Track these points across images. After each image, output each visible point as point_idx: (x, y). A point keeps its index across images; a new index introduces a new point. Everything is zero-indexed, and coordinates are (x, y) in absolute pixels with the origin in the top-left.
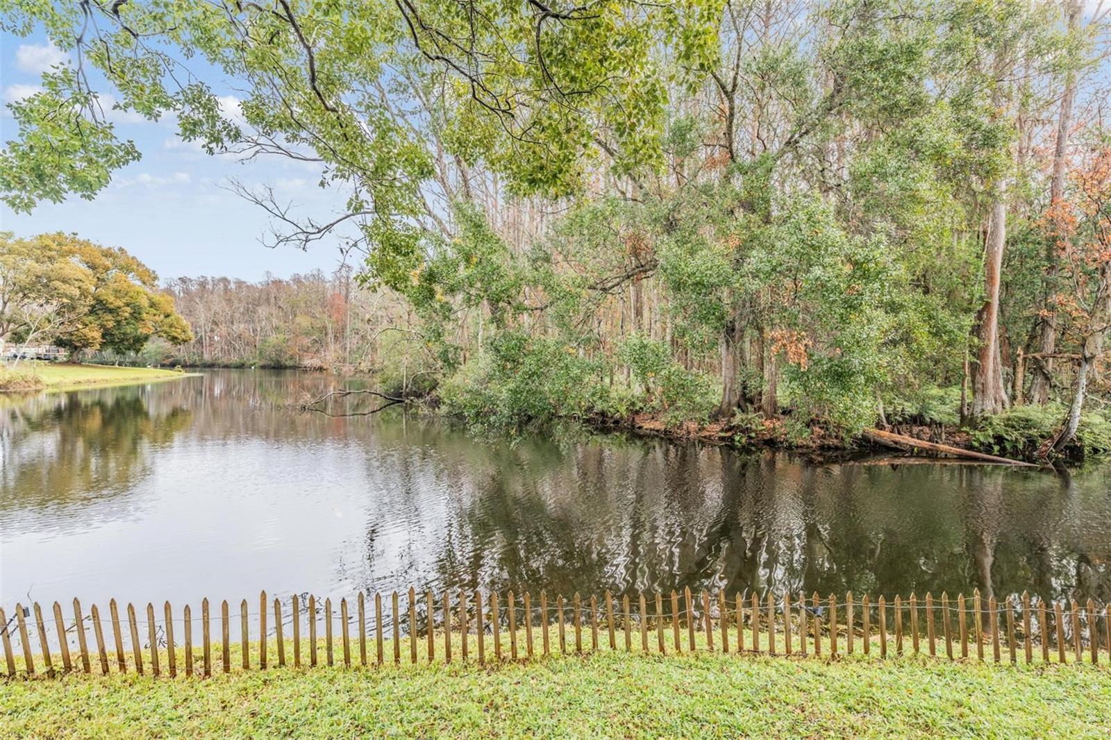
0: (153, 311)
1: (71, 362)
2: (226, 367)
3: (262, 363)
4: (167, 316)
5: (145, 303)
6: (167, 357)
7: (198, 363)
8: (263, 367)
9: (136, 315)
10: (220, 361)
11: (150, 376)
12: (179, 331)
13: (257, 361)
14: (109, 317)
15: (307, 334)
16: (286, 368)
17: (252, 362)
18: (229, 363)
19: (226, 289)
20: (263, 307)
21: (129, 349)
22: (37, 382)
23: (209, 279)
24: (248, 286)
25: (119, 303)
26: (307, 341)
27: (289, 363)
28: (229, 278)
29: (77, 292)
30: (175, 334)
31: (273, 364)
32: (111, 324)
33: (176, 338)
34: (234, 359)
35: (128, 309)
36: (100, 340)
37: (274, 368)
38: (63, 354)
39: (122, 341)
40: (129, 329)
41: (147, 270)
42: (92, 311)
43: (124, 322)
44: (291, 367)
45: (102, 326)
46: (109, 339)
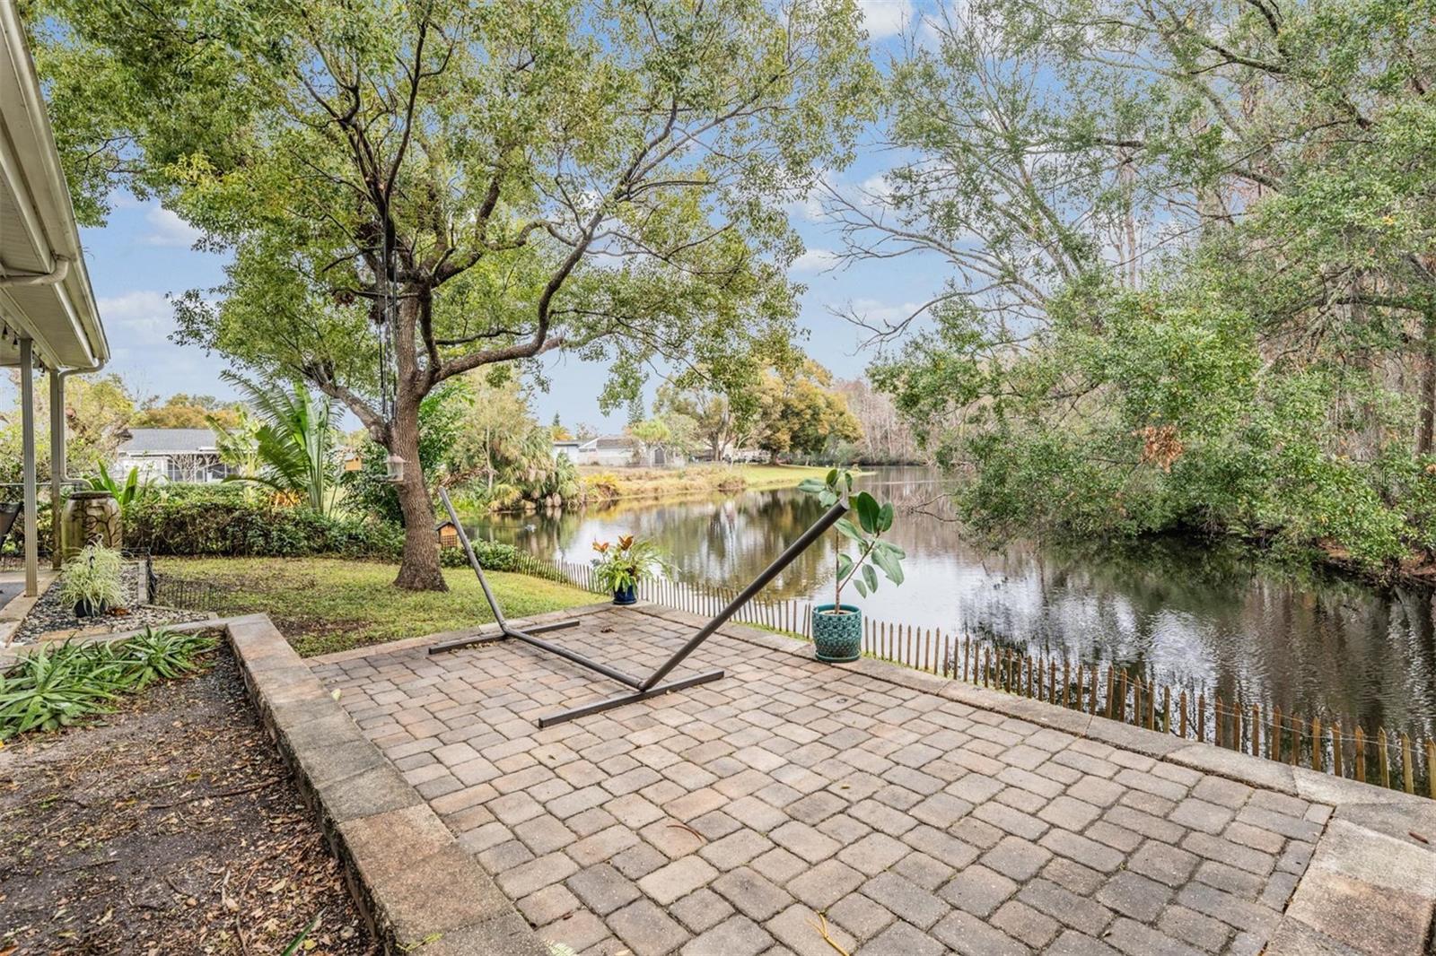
0: (829, 411)
1: (773, 464)
4: (841, 414)
5: (821, 403)
6: (857, 455)
7: (884, 460)
9: (816, 416)
12: (851, 429)
14: (796, 421)
21: (813, 450)
22: (743, 482)
25: (802, 406)
29: (770, 400)
30: (847, 433)
32: (796, 427)
35: (809, 411)
36: (789, 442)
38: (767, 456)
39: (806, 442)
40: (810, 431)
41: (824, 371)
42: (784, 415)
43: (807, 424)
45: (791, 429)
46: (796, 441)
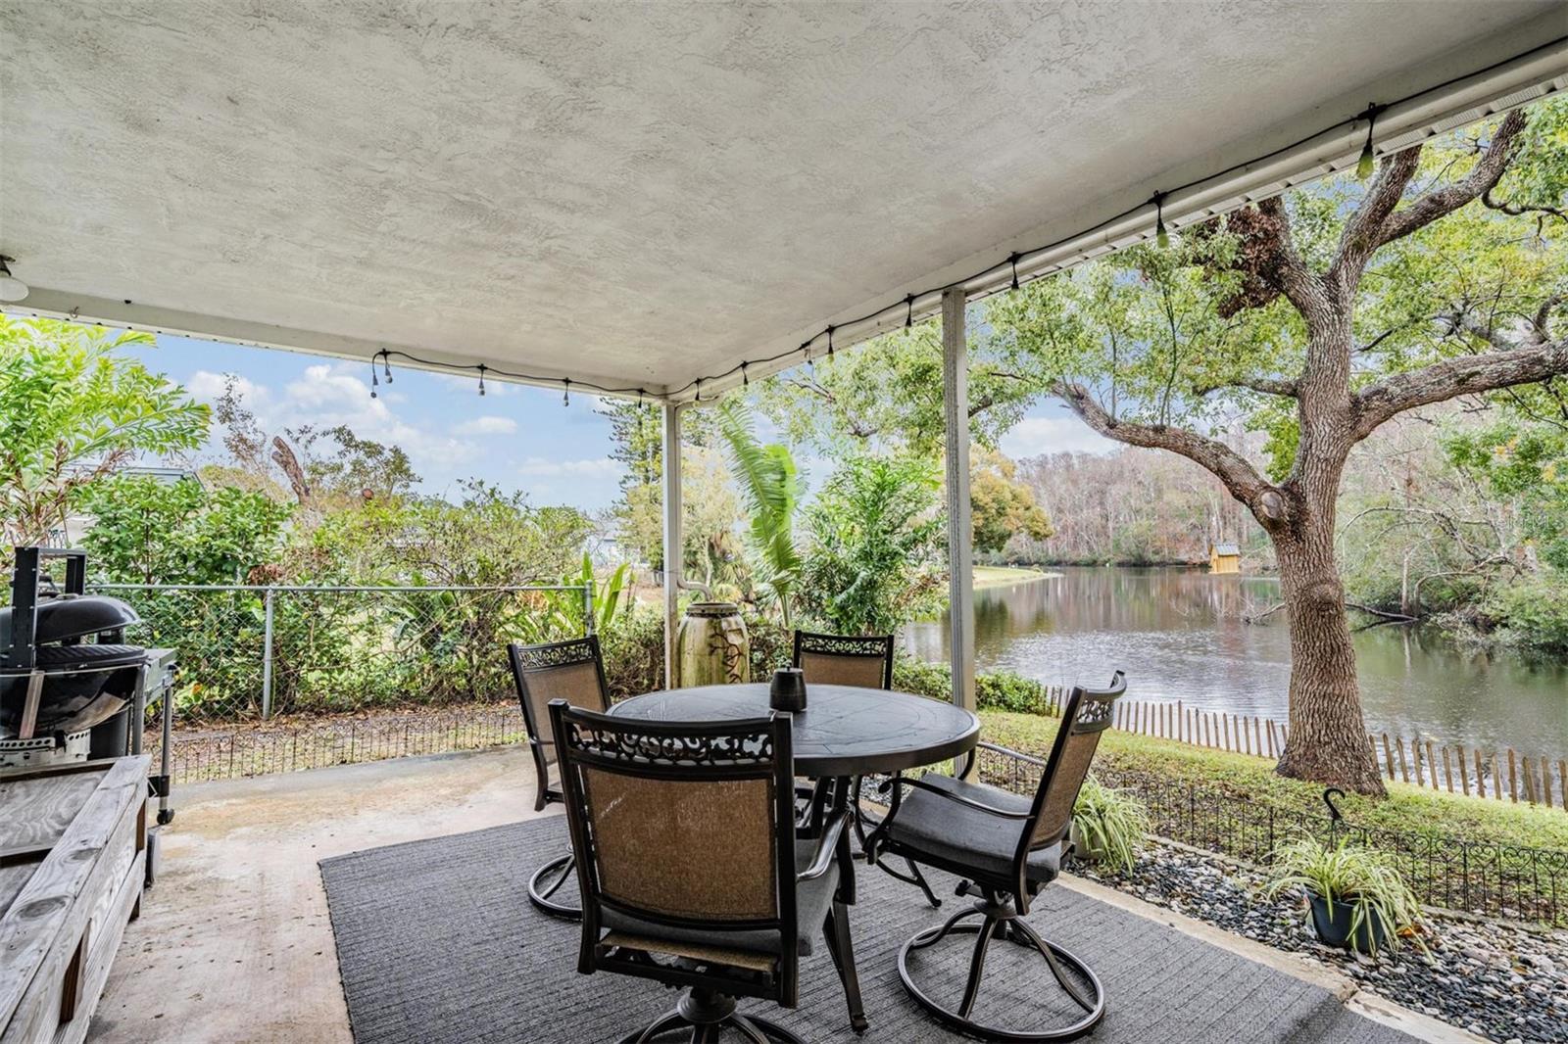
0: (1015, 504)
2: (1075, 564)
3: (1121, 558)
4: (1028, 509)
5: (1007, 496)
6: (1028, 555)
7: (1053, 561)
8: (1120, 564)
9: (1001, 512)
10: (1067, 558)
11: (1016, 576)
12: (1041, 524)
13: (1111, 556)
14: (979, 514)
15: (1183, 517)
16: (1151, 564)
17: (1106, 558)
18: (1078, 559)
19: (1069, 467)
20: (1118, 486)
21: (992, 548)
23: (1050, 456)
24: (1094, 460)
25: (987, 499)
26: (1182, 527)
27: (1157, 558)
28: (1071, 452)
30: (1037, 529)
31: (1133, 560)
32: (980, 522)
33: (1038, 533)
34: (1084, 554)
35: (995, 505)
36: (972, 539)
37: (1135, 565)
40: (995, 526)
43: (991, 520)
44: (1158, 564)
46: (979, 538)
